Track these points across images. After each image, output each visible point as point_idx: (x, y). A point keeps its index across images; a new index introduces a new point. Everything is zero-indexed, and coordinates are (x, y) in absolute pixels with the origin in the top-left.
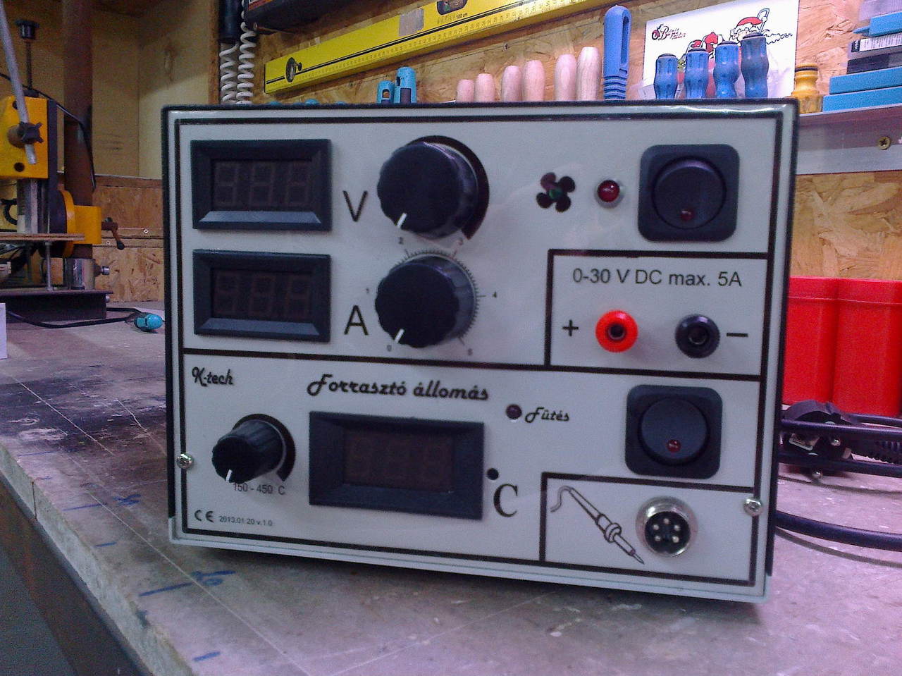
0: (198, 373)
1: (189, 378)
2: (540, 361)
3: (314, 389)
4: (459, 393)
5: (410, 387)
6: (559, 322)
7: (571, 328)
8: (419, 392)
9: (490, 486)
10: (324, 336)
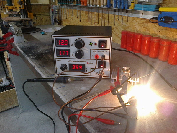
0: (57, 60)
1: (56, 61)
2: (90, 59)
3: (69, 61)
4: (83, 62)
5: (78, 61)
6: (92, 55)
7: (93, 56)
8: (79, 61)
9: (86, 70)
10: (70, 57)
